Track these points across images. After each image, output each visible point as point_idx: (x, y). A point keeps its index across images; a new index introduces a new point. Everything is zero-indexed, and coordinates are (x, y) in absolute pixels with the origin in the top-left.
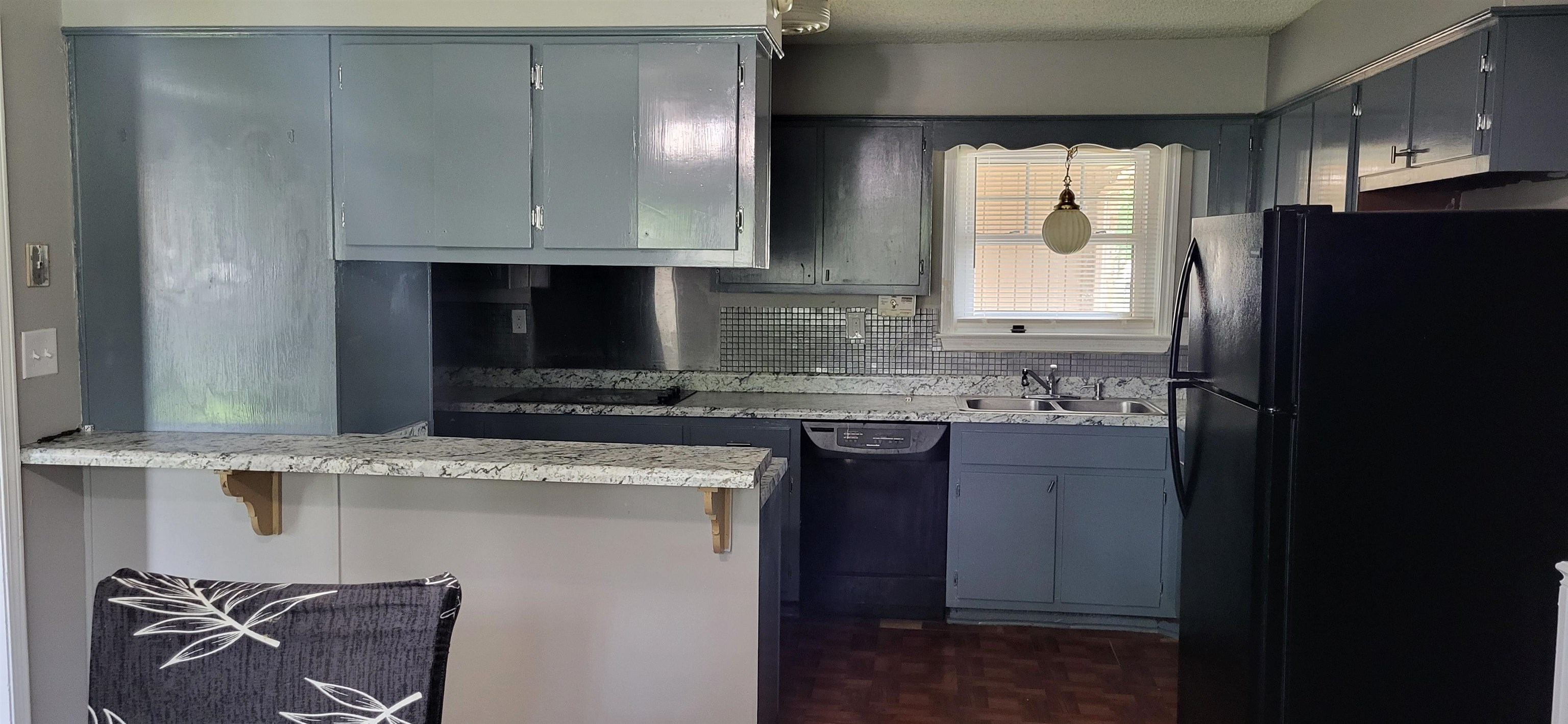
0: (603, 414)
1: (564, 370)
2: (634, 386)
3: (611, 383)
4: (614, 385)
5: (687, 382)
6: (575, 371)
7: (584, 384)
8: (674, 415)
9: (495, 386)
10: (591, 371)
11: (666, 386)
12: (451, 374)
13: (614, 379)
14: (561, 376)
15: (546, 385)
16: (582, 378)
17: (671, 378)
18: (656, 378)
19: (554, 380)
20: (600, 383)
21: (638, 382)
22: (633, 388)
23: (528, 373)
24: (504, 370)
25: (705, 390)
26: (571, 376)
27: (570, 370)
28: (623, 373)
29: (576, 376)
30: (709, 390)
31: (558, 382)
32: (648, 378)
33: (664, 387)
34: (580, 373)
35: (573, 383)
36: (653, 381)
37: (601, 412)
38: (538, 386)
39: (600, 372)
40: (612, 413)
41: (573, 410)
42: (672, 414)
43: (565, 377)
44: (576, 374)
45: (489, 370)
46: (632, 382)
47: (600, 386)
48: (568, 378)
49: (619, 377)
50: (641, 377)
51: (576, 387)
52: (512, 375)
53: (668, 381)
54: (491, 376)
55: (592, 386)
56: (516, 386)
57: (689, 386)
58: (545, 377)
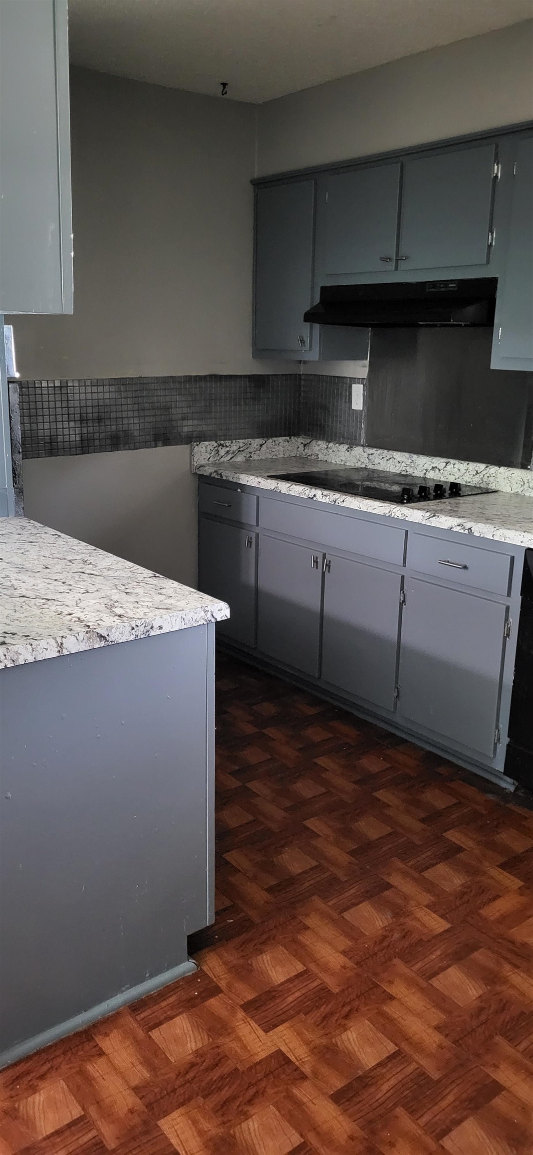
0: (336, 504)
1: (386, 451)
2: (442, 477)
3: (422, 471)
4: (425, 474)
5: (492, 479)
6: (395, 454)
7: (400, 469)
8: (396, 517)
9: (333, 461)
10: (407, 455)
11: (471, 480)
12: (305, 445)
13: (425, 467)
14: (383, 458)
15: (370, 466)
16: (399, 462)
17: (477, 473)
18: (463, 471)
19: (377, 461)
20: (414, 470)
21: (446, 473)
22: (441, 480)
23: (358, 450)
24: (342, 446)
25: (508, 492)
26: (390, 459)
27: (391, 452)
28: (433, 461)
29: (394, 459)
30: (513, 492)
31: (380, 464)
32: (456, 470)
33: (469, 482)
34: (398, 456)
35: (392, 466)
36: (460, 474)
37: (335, 502)
38: (364, 466)
39: (415, 456)
40: (344, 505)
41: (315, 496)
42: (393, 515)
43: (386, 459)
44: (394, 457)
45: (331, 445)
46: (441, 471)
47: (413, 473)
48: (388, 460)
49: (430, 465)
50: (449, 467)
51: (394, 471)
52: (346, 452)
53: (474, 475)
54: (331, 451)
55: (407, 472)
56: (348, 464)
57: (494, 484)
58: (370, 457)
